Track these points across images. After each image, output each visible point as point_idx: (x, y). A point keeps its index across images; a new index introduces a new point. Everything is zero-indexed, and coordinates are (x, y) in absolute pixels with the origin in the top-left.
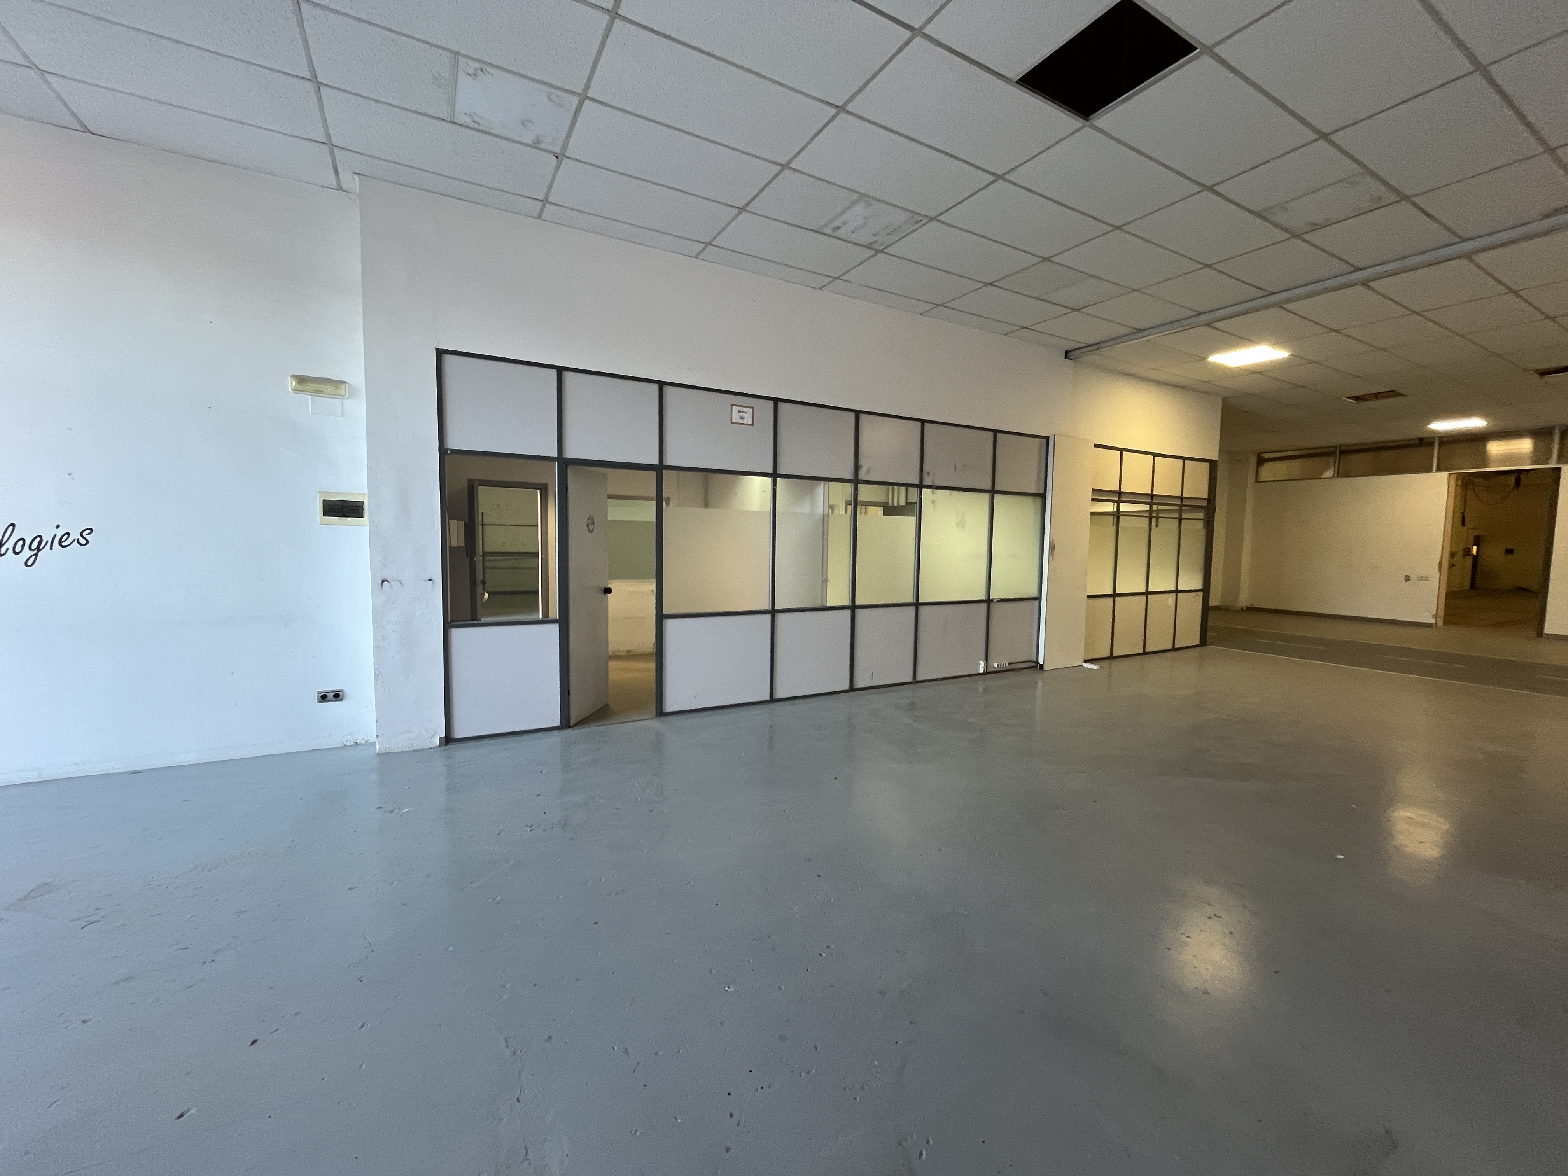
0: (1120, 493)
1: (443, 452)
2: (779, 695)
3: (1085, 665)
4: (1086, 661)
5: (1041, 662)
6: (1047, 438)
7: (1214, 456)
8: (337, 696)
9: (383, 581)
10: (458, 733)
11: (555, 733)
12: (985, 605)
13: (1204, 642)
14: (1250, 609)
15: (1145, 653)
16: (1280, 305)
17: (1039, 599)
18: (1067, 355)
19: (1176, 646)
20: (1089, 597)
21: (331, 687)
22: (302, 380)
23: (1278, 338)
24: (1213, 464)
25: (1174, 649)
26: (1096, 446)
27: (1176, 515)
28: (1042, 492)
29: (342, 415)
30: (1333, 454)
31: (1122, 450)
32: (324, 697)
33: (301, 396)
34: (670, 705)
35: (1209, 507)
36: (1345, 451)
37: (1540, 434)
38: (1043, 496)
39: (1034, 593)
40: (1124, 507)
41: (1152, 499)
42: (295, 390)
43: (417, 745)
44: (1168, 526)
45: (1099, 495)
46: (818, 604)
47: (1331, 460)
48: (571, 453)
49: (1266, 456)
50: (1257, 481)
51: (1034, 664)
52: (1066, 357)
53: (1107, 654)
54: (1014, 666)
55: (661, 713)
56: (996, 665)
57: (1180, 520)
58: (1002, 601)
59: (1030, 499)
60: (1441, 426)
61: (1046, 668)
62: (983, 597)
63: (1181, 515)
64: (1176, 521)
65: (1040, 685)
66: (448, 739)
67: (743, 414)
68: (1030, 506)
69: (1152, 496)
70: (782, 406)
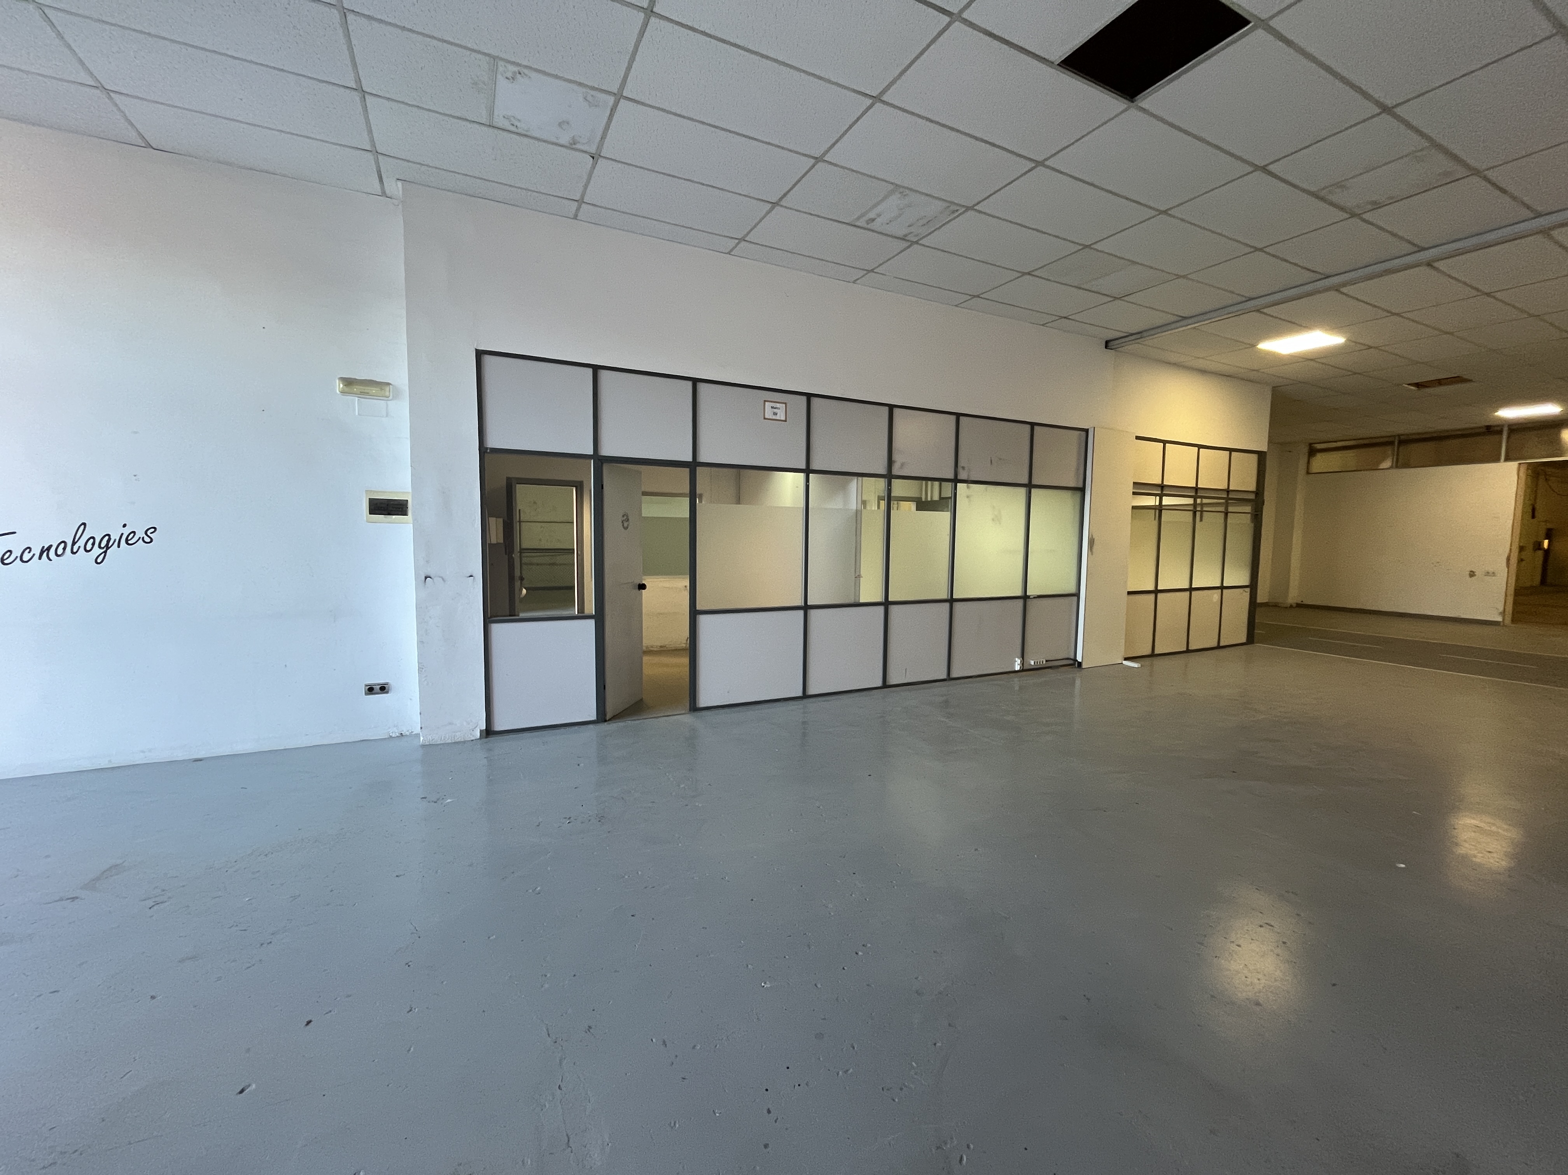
0: (1162, 487)
1: (483, 450)
2: (811, 691)
3: (1125, 663)
4: (1126, 659)
5: (1079, 659)
6: (1087, 431)
7: (1264, 448)
8: (383, 689)
9: (426, 578)
10: (498, 726)
11: (591, 726)
12: (1020, 603)
13: (1251, 639)
14: (1300, 606)
15: (1188, 651)
16: (1337, 289)
17: (1077, 595)
18: (1107, 344)
19: (1222, 644)
20: (1129, 593)
21: (377, 680)
22: (349, 382)
23: (1332, 324)
24: (1261, 455)
25: (1219, 647)
26: (1138, 438)
27: (1222, 509)
28: (1081, 485)
29: (387, 416)
30: (1391, 443)
31: (1165, 442)
32: (370, 690)
33: (350, 398)
34: (704, 701)
35: (1257, 500)
36: (1404, 441)
38: (1082, 490)
39: (1072, 589)
40: (1167, 501)
41: (1196, 493)
42: (343, 392)
43: (459, 737)
44: (1212, 522)
45: (1140, 489)
46: (851, 600)
47: (1389, 450)
48: (607, 450)
49: (1319, 446)
50: (1308, 473)
51: (1071, 662)
52: (1106, 347)
53: (1148, 651)
54: (1050, 664)
55: (694, 708)
56: (1032, 663)
57: (1226, 514)
58: (1039, 597)
59: (1067, 495)
60: (1510, 413)
61: (1084, 666)
62: (1019, 592)
63: (1227, 509)
64: (1222, 515)
65: (1078, 682)
66: (489, 732)
67: (775, 410)
68: (1068, 500)
69: (1196, 489)
70: (815, 401)
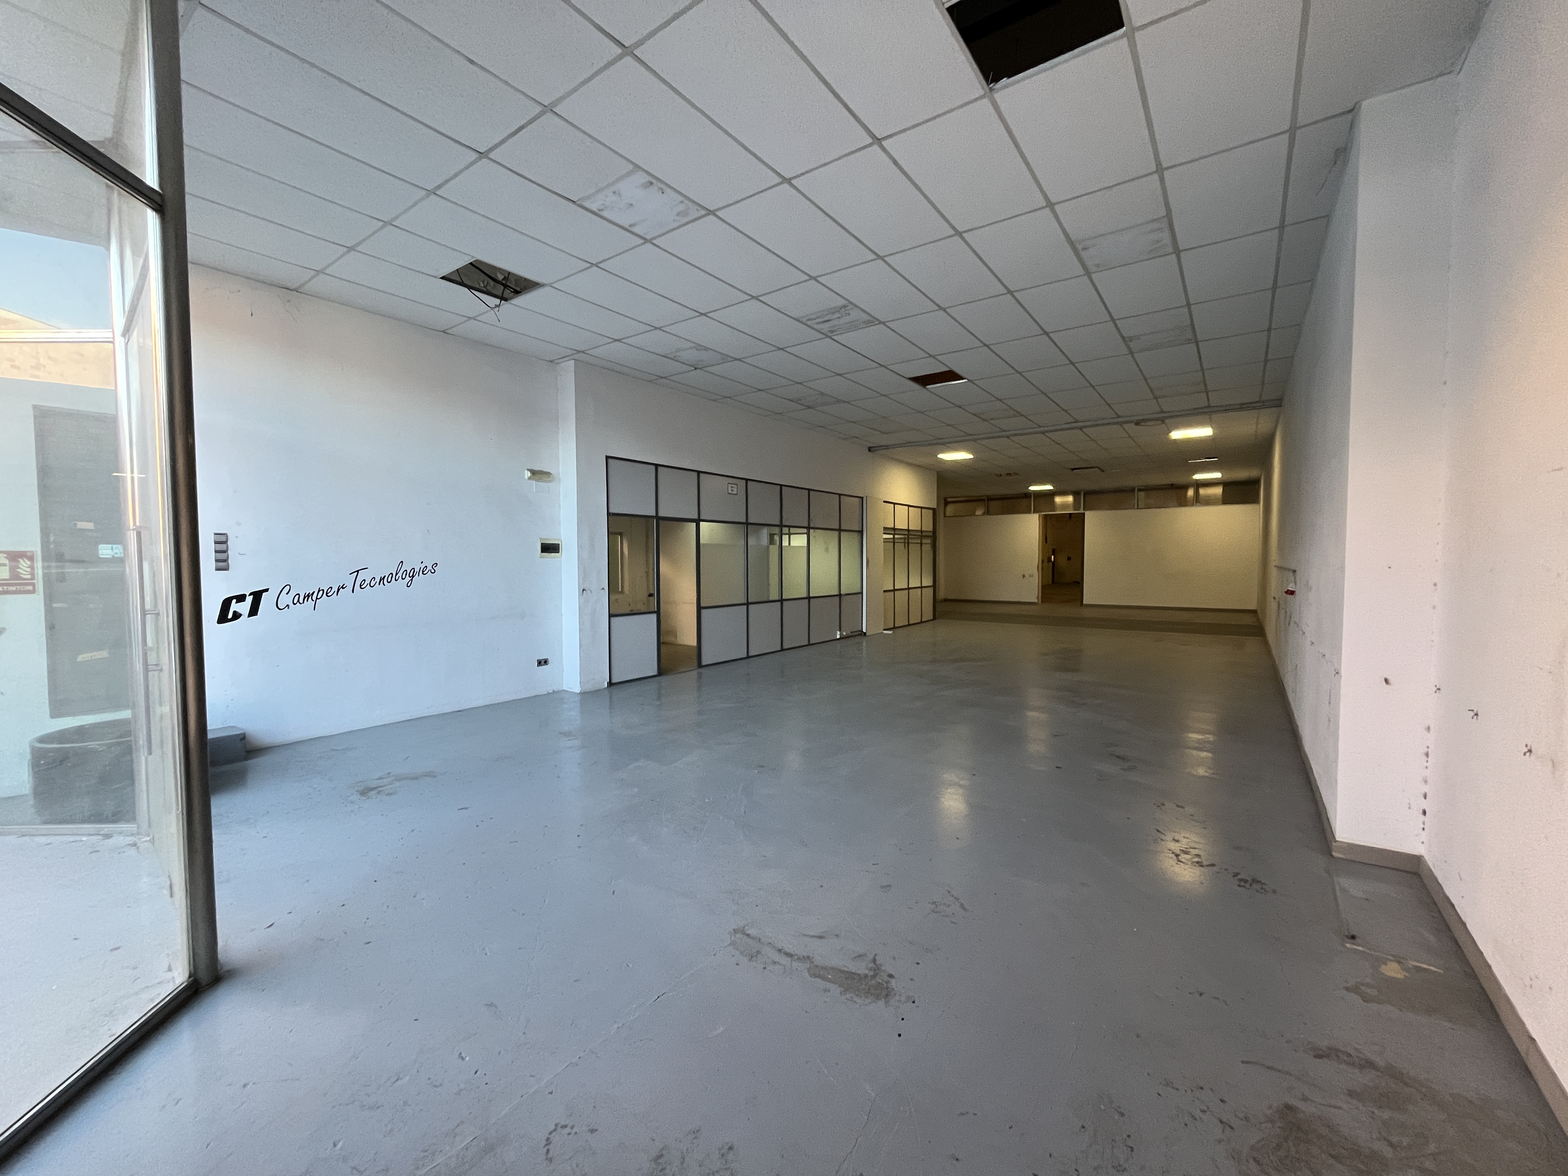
0: (894, 529)
1: (609, 514)
2: (750, 654)
3: (885, 632)
4: (884, 630)
5: (864, 631)
6: (862, 498)
7: (935, 506)
8: (546, 662)
9: (583, 590)
10: (614, 681)
11: (654, 678)
12: (838, 598)
13: (934, 618)
14: (946, 600)
15: (909, 625)
17: (862, 593)
18: (870, 449)
19: (923, 620)
20: (885, 591)
21: (542, 657)
22: (534, 473)
23: (968, 450)
24: (934, 509)
25: (922, 622)
26: (884, 502)
27: (919, 541)
28: (861, 529)
29: (549, 492)
30: (984, 500)
31: (895, 504)
33: (531, 481)
34: (705, 661)
35: (934, 536)
36: (990, 499)
37: (1076, 494)
38: (861, 532)
39: (859, 591)
40: (896, 536)
41: (909, 533)
42: (529, 478)
43: (597, 688)
44: (914, 548)
45: (886, 530)
46: (765, 599)
47: (980, 504)
48: (662, 514)
49: (949, 500)
50: (945, 516)
51: (860, 633)
52: (869, 451)
53: (892, 626)
54: (852, 634)
55: (700, 666)
56: (845, 634)
57: (921, 544)
58: (847, 594)
59: (856, 534)
60: (1034, 488)
61: (867, 634)
62: (836, 593)
63: (921, 541)
64: (919, 545)
65: (864, 644)
66: (610, 684)
67: (733, 489)
68: (856, 536)
69: (908, 530)
70: (749, 483)
